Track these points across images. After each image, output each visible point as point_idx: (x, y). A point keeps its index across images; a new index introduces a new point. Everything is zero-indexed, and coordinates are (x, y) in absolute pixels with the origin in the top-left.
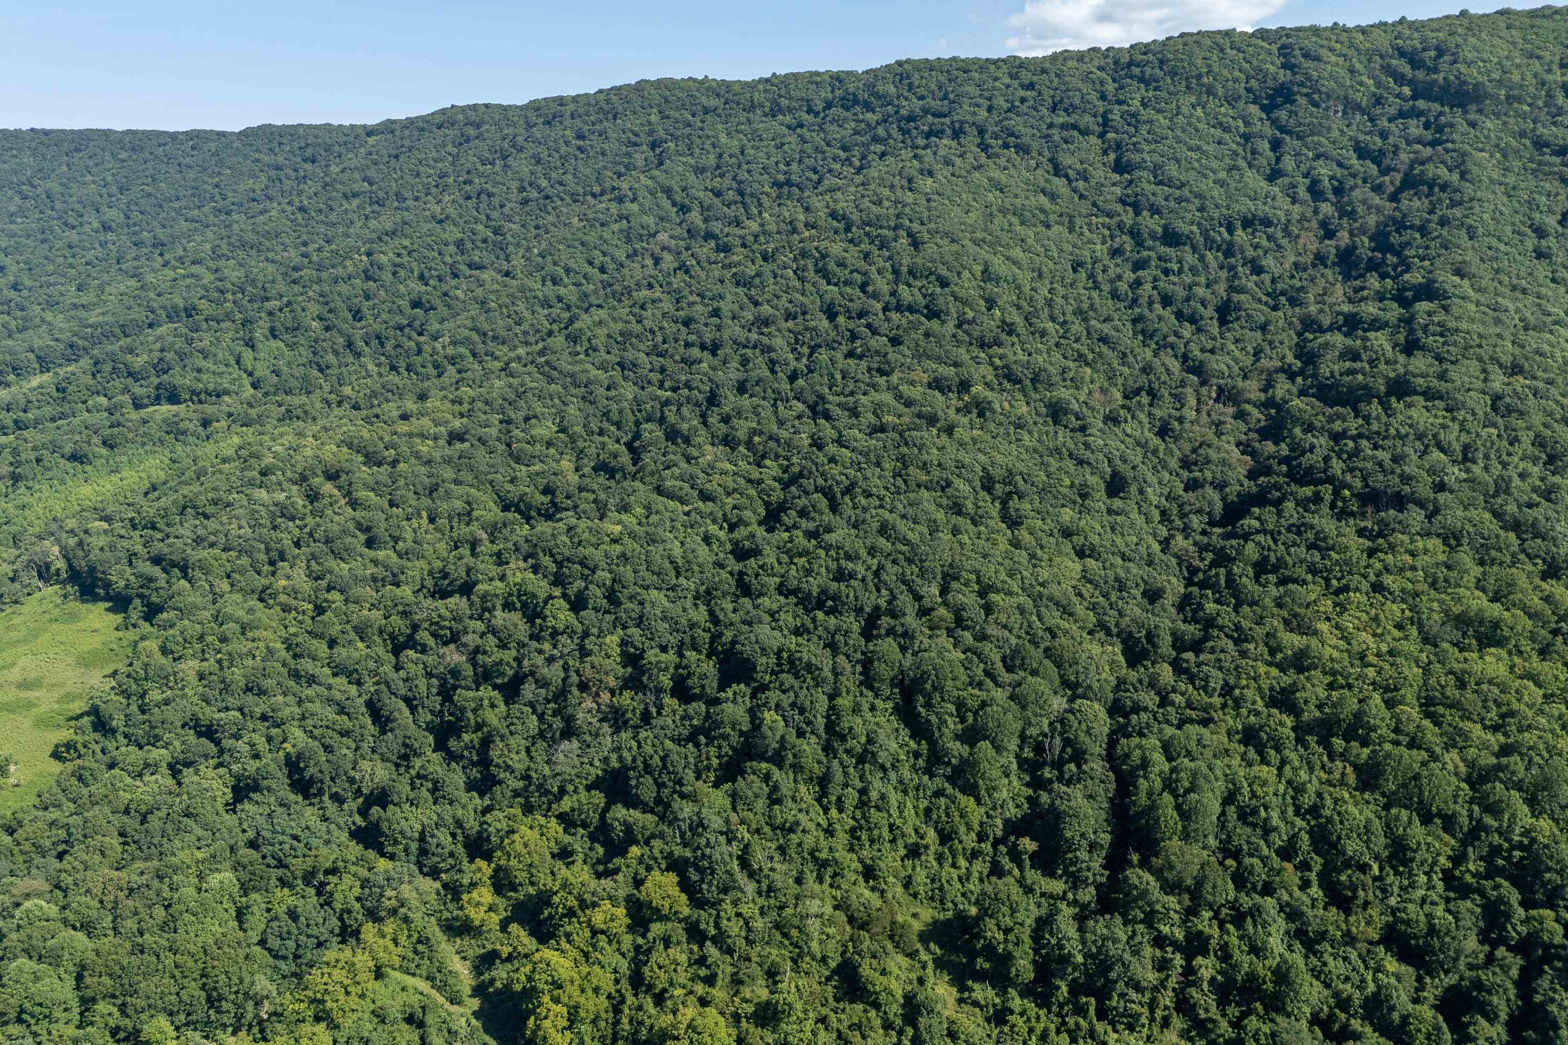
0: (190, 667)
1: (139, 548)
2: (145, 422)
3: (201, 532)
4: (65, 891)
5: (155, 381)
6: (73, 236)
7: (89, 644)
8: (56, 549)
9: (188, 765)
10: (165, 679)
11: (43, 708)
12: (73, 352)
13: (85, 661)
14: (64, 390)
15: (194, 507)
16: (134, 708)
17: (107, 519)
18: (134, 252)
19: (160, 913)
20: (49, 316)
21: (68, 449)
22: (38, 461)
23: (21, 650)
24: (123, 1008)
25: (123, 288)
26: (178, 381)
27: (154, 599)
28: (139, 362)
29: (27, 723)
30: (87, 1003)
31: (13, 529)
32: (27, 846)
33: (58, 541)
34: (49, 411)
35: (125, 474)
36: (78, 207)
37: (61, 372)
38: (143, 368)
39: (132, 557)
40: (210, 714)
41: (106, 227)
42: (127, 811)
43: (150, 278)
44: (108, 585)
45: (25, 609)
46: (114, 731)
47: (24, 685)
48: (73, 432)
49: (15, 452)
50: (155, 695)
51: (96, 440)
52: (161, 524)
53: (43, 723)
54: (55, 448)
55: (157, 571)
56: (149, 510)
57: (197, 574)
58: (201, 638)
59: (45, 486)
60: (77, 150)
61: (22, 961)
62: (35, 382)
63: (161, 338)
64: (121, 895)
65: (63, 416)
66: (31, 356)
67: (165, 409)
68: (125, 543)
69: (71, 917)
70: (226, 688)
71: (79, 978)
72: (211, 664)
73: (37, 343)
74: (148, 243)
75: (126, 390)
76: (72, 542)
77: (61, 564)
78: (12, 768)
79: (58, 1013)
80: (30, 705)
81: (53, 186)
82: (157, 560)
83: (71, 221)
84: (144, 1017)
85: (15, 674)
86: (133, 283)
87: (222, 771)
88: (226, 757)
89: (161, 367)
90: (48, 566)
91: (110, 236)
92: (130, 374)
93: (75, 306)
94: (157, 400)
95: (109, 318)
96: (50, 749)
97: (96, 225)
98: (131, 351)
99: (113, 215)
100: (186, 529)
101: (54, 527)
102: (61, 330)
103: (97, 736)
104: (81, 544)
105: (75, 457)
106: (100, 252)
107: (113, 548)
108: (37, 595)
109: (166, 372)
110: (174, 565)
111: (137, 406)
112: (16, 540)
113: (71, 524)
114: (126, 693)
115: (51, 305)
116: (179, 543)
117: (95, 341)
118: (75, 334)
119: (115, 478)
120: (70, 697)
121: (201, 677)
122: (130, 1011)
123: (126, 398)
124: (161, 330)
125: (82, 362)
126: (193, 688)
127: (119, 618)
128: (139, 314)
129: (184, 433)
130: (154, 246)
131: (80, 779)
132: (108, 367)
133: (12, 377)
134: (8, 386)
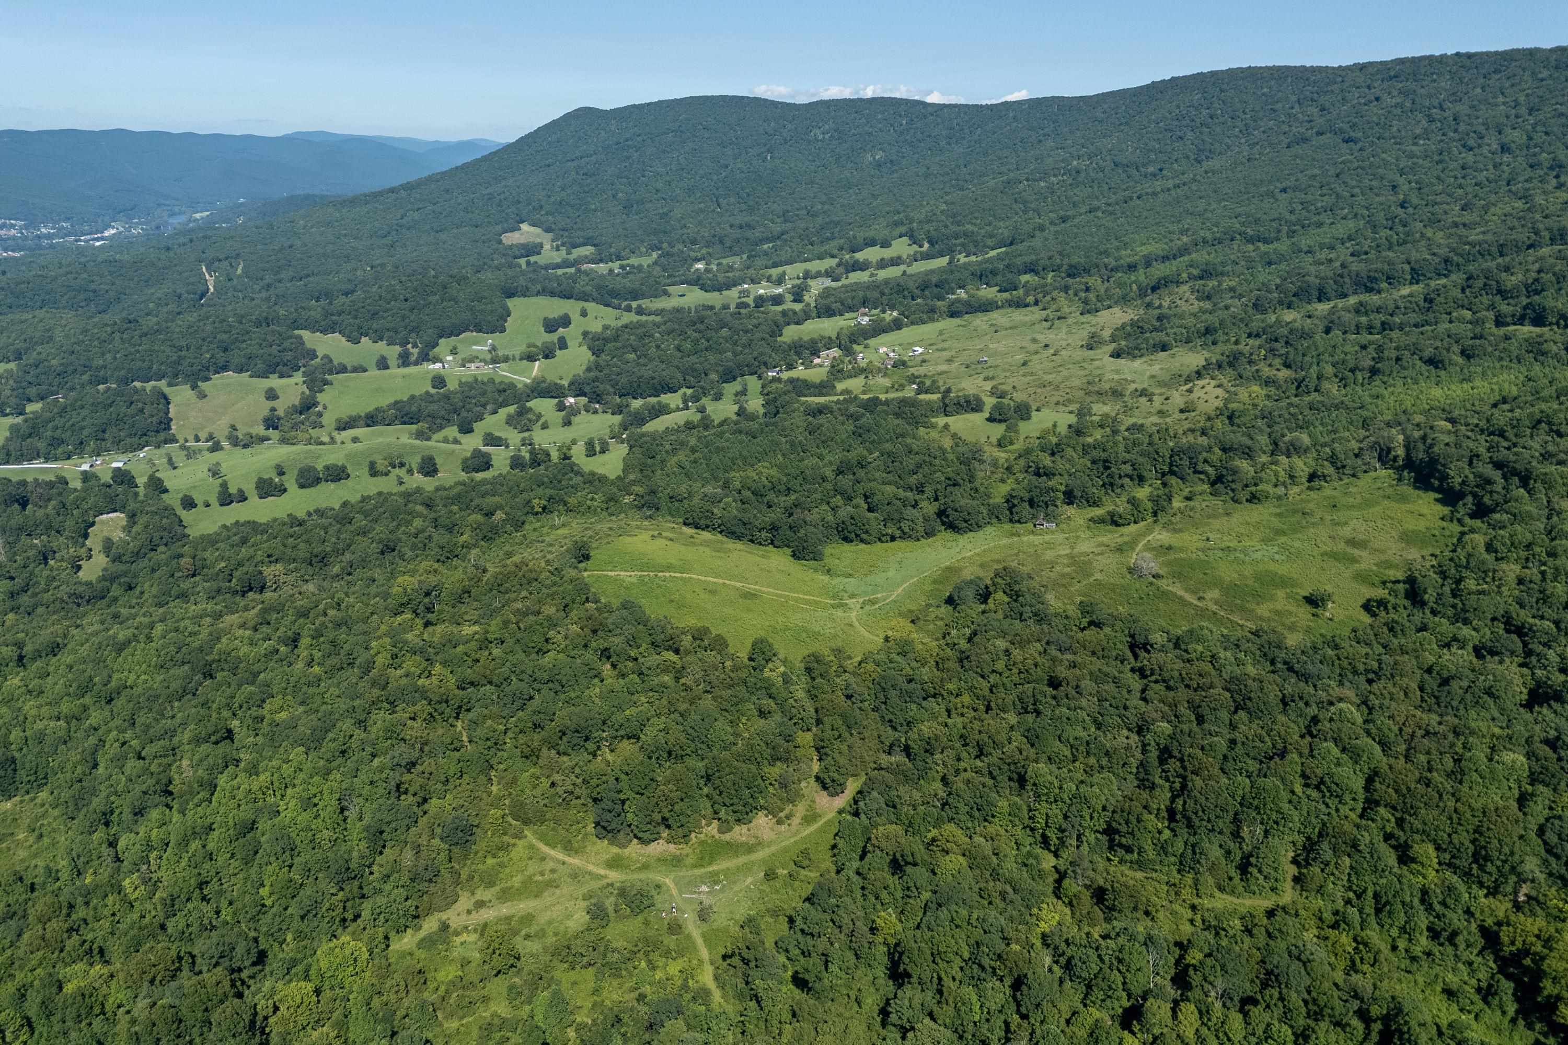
0: (1511, 570)
1: (1482, 450)
2: (1507, 338)
3: (1551, 448)
4: (1371, 710)
5: (1525, 301)
6: (1470, 158)
7: (1412, 524)
8: (1401, 437)
9: (1493, 653)
10: (1484, 573)
11: (1363, 566)
12: (1447, 266)
13: (1408, 538)
14: (1431, 301)
15: (1549, 423)
16: (1447, 589)
17: (1452, 421)
18: (1528, 173)
19: (1449, 764)
20: (1429, 233)
21: (1428, 352)
22: (1398, 359)
23: (1355, 513)
24: (1400, 822)
25: (1508, 209)
26: (1550, 303)
27: (1487, 500)
28: (1512, 281)
29: (1348, 573)
30: (1371, 804)
31: (1365, 413)
32: (1345, 663)
33: (1403, 431)
34: (1414, 317)
35: (1478, 382)
36: (1481, 129)
37: (1433, 284)
38: (1516, 287)
39: (1473, 458)
40: (1524, 616)
41: (1504, 149)
42: (1429, 671)
43: (1539, 200)
44: (1444, 477)
45: (1361, 483)
46: (1423, 604)
47: (1352, 542)
48: (1435, 338)
49: (1380, 349)
50: (1471, 584)
51: (1456, 349)
52: (1510, 434)
53: (1360, 577)
54: (1415, 350)
55: (1497, 475)
56: (1501, 417)
57: (1539, 485)
58: (1528, 546)
59: (1400, 383)
60: (1496, 71)
61: (1331, 744)
62: (1405, 291)
63: (1542, 258)
64: (1419, 733)
65: (1427, 323)
66: (1407, 267)
67: (1527, 330)
68: (1471, 444)
69: (1374, 731)
70: (1544, 598)
71: (1370, 781)
72: (1533, 572)
73: (1414, 255)
74: (1546, 164)
75: (1492, 307)
76: (1417, 434)
77: (1401, 452)
78: (1330, 605)
79: (1347, 797)
80: (1354, 560)
81: (1462, 109)
82: (1498, 465)
83: (1471, 143)
84: (1417, 837)
85: (1346, 532)
86: (1519, 204)
87: (1525, 670)
88: (1534, 659)
89: (1535, 288)
90: (1389, 450)
91: (1506, 158)
92: (1499, 292)
93: (1456, 225)
94: (1521, 321)
95: (1489, 237)
96: (1361, 601)
97: (1495, 146)
98: (1507, 269)
99: (1516, 136)
100: (1535, 444)
101: (1403, 418)
102: (1439, 246)
103: (1407, 603)
104: (1424, 438)
105: (1434, 362)
106: (1491, 173)
107: (1458, 445)
108: (1372, 474)
109: (1537, 293)
110: (1515, 473)
111: (1499, 323)
112: (1365, 424)
113: (1419, 418)
114: (1443, 575)
115: (1433, 221)
116: (1526, 454)
117: (1469, 258)
118: (1453, 250)
119: (1466, 386)
120: (1389, 565)
121: (1520, 581)
122: (1407, 827)
123: (1491, 315)
124: (1545, 251)
125: (1454, 277)
126: (1510, 590)
127: (1446, 510)
128: (1522, 236)
129: (1544, 354)
130: (1551, 168)
131: (1391, 630)
132: (1479, 283)
133: (1384, 285)
134: (1379, 292)
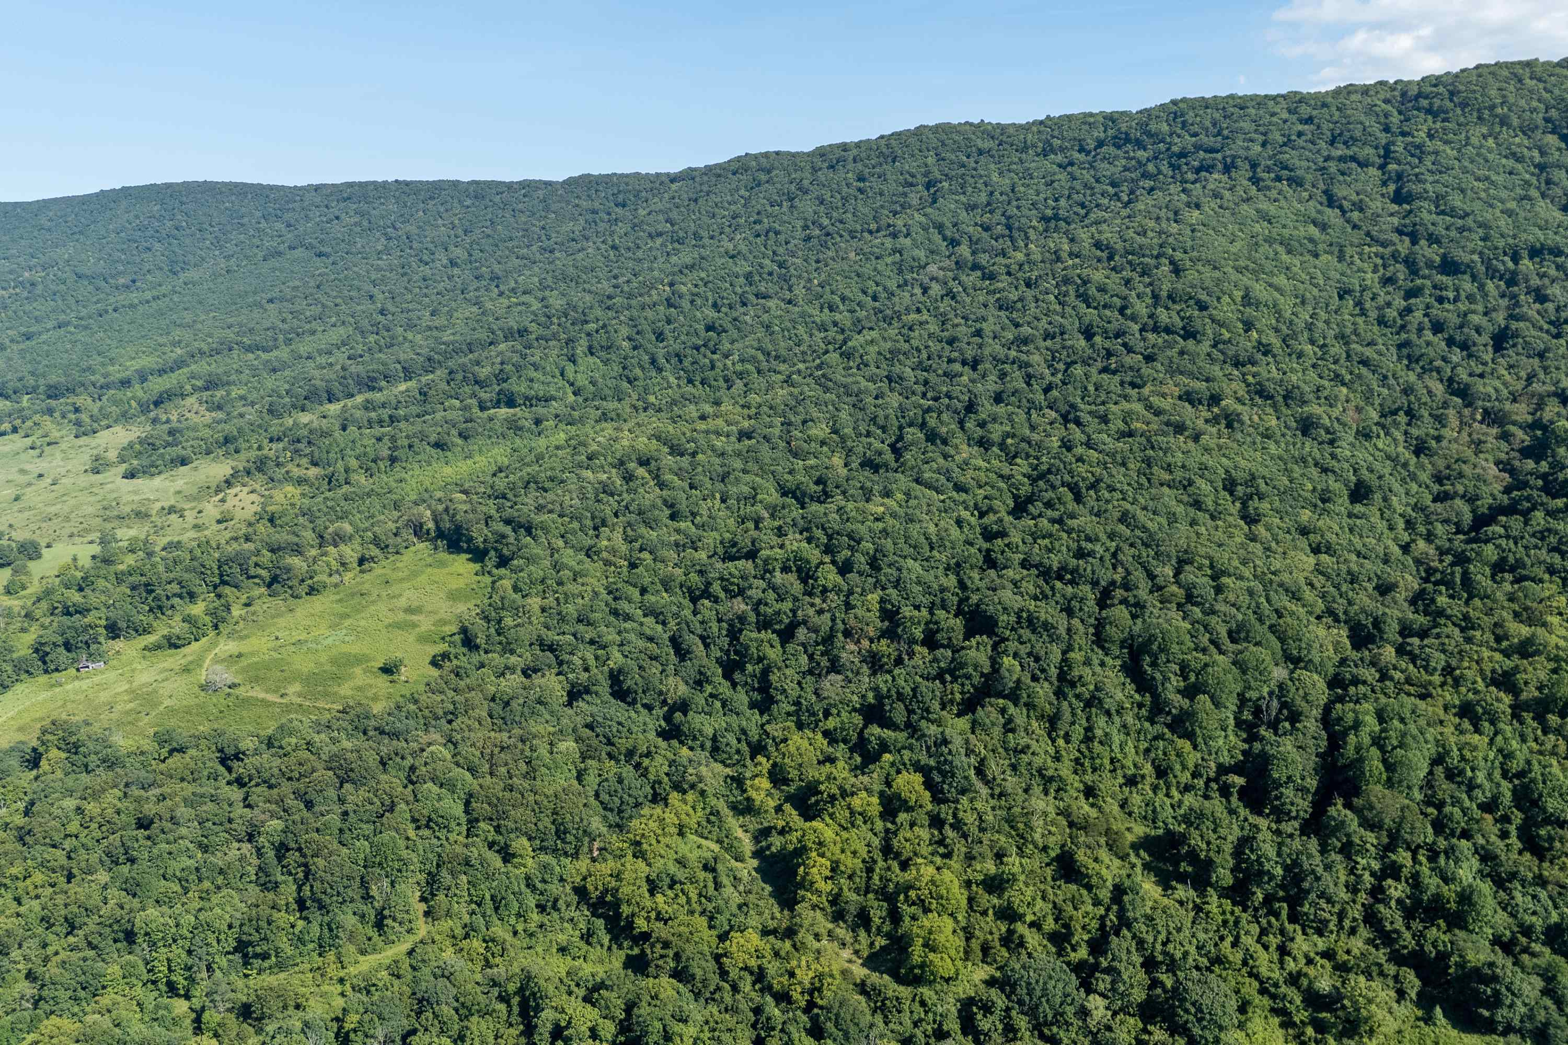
0: (535, 603)
1: (493, 512)
2: (491, 419)
3: (541, 501)
4: (455, 745)
5: (497, 388)
6: (426, 271)
7: (457, 584)
8: (428, 513)
9: (535, 671)
10: (517, 610)
11: (423, 628)
12: (431, 364)
13: (453, 596)
14: (425, 394)
15: (536, 482)
16: (492, 630)
17: (465, 492)
18: (476, 284)
19: (523, 767)
20: (410, 335)
21: (433, 438)
22: (410, 446)
23: (406, 585)
24: (498, 829)
25: (467, 314)
26: (515, 388)
27: (505, 551)
28: (484, 372)
29: (411, 639)
30: (472, 822)
31: (394, 497)
32: (426, 712)
33: (429, 507)
34: (415, 409)
35: (477, 458)
36: (431, 246)
37: (424, 379)
38: (488, 377)
39: (488, 519)
40: (551, 636)
41: (453, 263)
42: (493, 699)
43: (489, 305)
44: (470, 540)
45: (405, 558)
46: (477, 647)
47: (409, 610)
48: (436, 425)
49: (393, 439)
50: (508, 621)
51: (454, 432)
52: (510, 496)
53: (423, 639)
54: (423, 437)
55: (508, 530)
56: (501, 483)
57: (539, 532)
58: (543, 581)
59: (416, 466)
60: (432, 198)
61: (430, 785)
62: (403, 387)
63: (501, 353)
64: (497, 750)
65: (426, 413)
66: (398, 366)
67: (504, 412)
68: (484, 509)
69: (462, 761)
70: (562, 618)
71: (467, 804)
72: (550, 601)
73: (402, 357)
74: (487, 276)
75: (474, 395)
76: (441, 508)
77: (431, 525)
78: (403, 669)
79: (453, 825)
80: (414, 625)
81: (413, 229)
82: (508, 522)
83: (425, 258)
84: (512, 836)
85: (403, 602)
86: (475, 309)
87: (561, 677)
88: (565, 667)
89: (501, 377)
90: (421, 525)
91: (456, 271)
92: (476, 382)
93: (430, 328)
94: (497, 404)
95: (458, 337)
96: (428, 659)
97: (445, 261)
98: (478, 363)
99: (459, 253)
100: (530, 500)
101: (426, 496)
102: (420, 347)
103: (464, 650)
104: (446, 510)
105: (439, 445)
106: (448, 284)
107: (474, 511)
108: (412, 549)
109: (505, 381)
110: (521, 526)
111: (482, 408)
112: (396, 506)
113: (439, 494)
114: (487, 619)
115: (411, 326)
116: (525, 509)
117: (447, 356)
118: (432, 350)
119: (469, 462)
120: (444, 622)
121: (543, 610)
122: (503, 830)
123: (474, 402)
124: (502, 347)
125: (438, 372)
126: (538, 619)
127: (478, 566)
128: (482, 335)
129: (521, 429)
130: (492, 279)
131: (457, 675)
132: (459, 376)
133: (383, 383)
134: (380, 390)
